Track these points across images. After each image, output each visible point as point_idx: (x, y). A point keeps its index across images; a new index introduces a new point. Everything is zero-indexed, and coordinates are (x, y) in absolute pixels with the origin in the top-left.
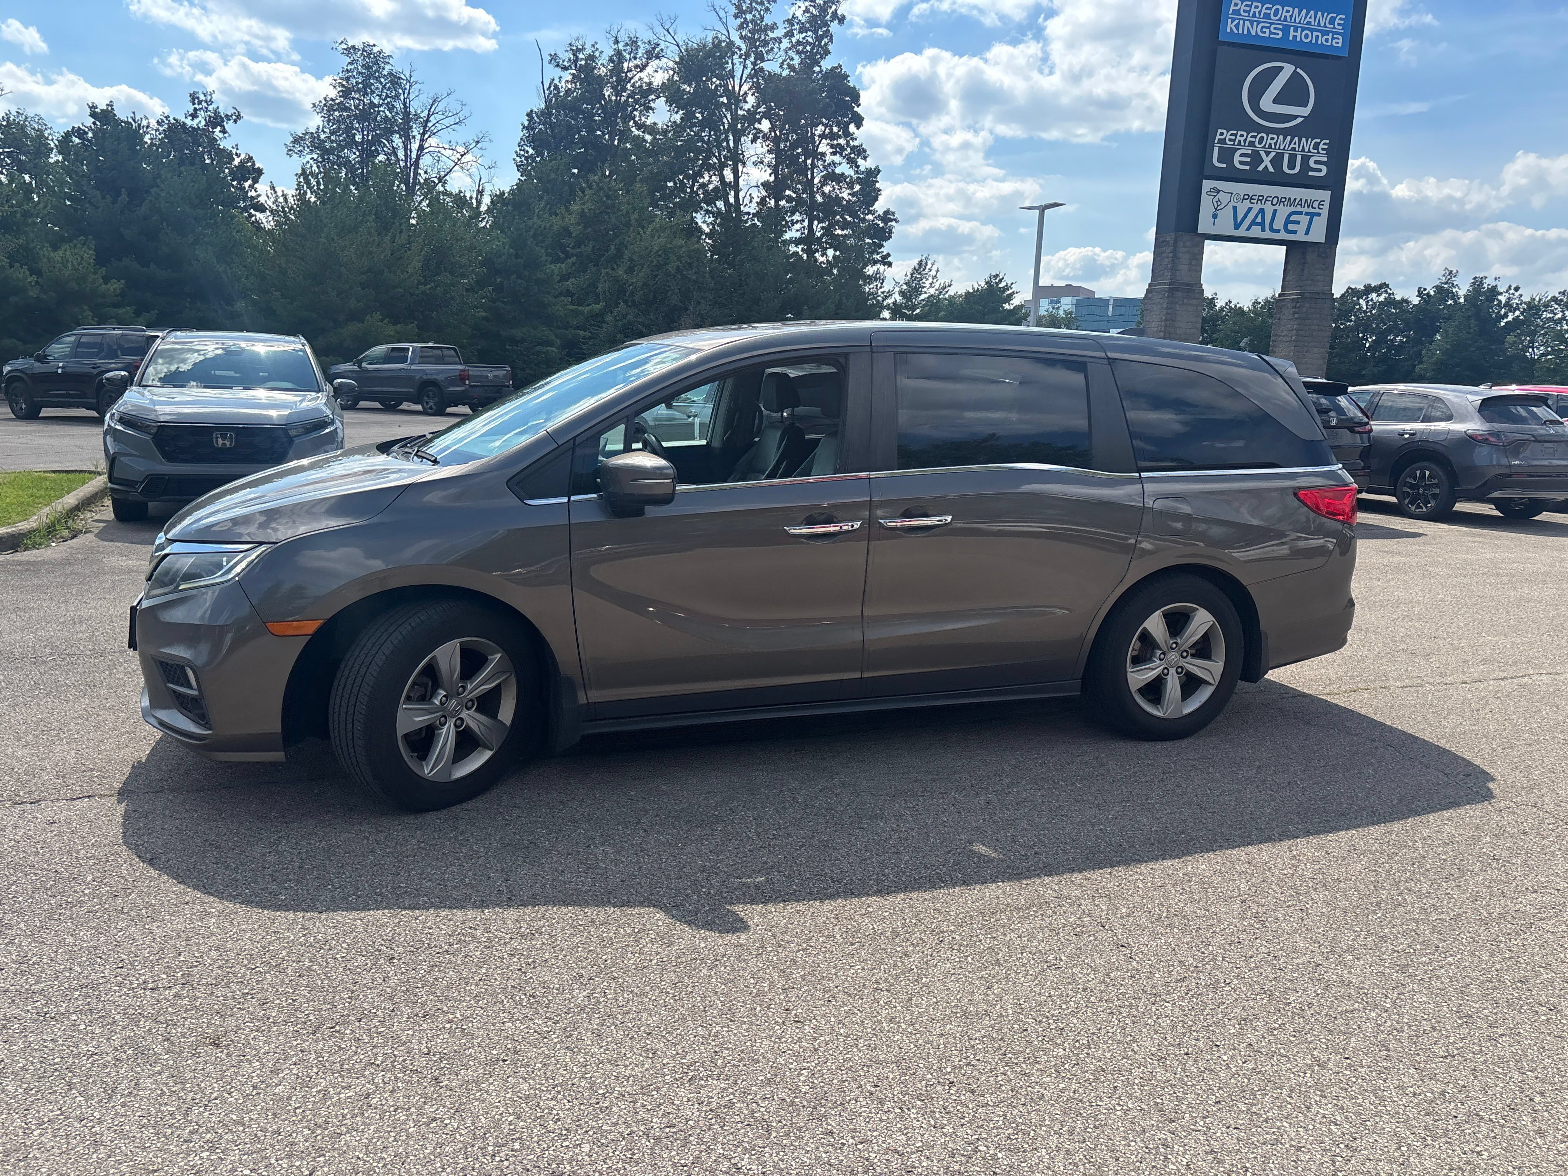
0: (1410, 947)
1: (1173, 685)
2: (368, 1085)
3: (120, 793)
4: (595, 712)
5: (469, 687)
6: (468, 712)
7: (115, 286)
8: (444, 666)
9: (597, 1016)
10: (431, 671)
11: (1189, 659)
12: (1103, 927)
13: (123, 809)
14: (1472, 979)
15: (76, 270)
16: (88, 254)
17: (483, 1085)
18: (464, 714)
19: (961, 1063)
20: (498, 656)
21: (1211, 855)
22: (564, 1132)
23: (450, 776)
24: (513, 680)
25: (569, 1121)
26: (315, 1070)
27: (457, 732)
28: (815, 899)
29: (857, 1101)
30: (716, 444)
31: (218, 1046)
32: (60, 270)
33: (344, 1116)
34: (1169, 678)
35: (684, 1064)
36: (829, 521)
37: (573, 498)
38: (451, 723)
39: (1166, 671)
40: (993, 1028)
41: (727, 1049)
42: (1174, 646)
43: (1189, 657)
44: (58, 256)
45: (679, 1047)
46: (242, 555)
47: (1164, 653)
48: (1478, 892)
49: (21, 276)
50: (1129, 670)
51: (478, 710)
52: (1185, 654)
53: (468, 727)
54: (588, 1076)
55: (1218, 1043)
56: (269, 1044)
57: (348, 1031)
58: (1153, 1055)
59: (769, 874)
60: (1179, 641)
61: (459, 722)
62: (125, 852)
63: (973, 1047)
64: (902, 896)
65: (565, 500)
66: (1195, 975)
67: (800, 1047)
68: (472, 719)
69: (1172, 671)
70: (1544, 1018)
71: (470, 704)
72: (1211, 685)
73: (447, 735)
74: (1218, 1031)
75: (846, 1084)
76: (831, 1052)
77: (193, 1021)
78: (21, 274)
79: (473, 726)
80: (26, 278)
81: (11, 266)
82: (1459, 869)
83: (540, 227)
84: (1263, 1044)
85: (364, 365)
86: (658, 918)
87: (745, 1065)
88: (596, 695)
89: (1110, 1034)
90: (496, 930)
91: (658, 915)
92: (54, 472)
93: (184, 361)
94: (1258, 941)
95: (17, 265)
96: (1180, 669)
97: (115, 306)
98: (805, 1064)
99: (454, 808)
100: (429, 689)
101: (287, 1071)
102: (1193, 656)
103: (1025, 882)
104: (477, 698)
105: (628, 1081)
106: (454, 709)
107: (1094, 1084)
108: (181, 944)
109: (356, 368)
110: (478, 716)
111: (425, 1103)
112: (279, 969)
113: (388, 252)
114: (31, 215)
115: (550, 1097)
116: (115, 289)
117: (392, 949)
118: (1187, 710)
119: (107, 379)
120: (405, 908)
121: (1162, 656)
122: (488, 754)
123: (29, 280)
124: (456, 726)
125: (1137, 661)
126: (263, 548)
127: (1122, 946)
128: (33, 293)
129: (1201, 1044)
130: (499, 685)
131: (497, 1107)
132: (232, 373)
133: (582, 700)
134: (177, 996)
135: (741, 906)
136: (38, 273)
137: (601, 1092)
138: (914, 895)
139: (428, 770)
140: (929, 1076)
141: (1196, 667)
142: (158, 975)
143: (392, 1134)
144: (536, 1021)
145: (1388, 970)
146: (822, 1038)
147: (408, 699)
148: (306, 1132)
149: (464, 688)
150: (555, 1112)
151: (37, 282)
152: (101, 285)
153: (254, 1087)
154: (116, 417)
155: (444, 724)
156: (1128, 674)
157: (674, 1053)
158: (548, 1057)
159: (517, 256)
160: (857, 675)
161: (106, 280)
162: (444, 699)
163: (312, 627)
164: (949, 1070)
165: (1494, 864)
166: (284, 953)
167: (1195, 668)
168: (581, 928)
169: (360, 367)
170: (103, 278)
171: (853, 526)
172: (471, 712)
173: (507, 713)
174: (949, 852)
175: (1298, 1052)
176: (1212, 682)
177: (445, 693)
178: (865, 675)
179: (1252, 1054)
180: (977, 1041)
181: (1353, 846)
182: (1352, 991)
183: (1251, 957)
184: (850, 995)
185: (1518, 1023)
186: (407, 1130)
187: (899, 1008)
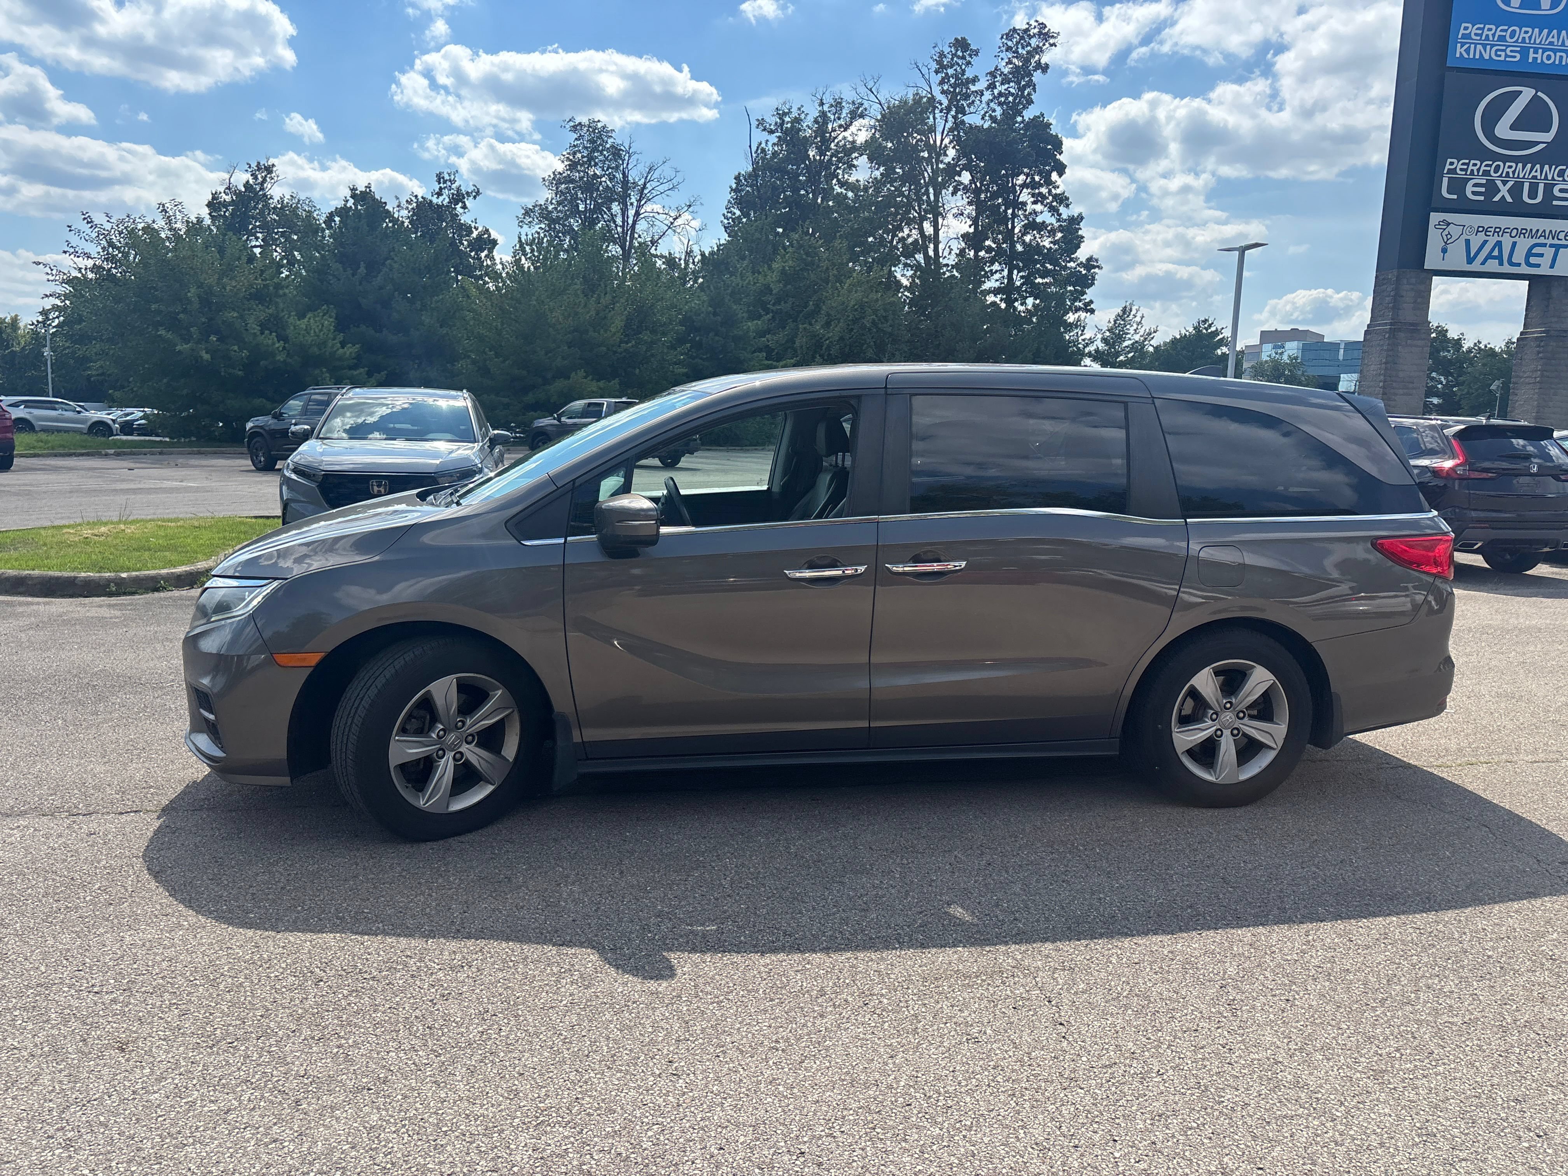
0: (1398, 1050)
1: (1227, 748)
2: (233, 1101)
3: (163, 810)
4: (588, 751)
5: (469, 722)
6: (468, 746)
7: (350, 350)
8: (439, 701)
9: (480, 1052)
10: (427, 703)
12: (1049, 1002)
13: (158, 825)
14: (1456, 1093)
15: (318, 336)
16: (329, 322)
17: (337, 1112)
18: (464, 748)
19: (823, 1133)
20: (500, 692)
21: (1211, 933)
22: (389, 1166)
23: (448, 807)
24: (516, 717)
25: (399, 1155)
26: (195, 1082)
27: (455, 765)
28: (757, 952)
29: (693, 1163)
30: (776, 489)
31: (123, 1050)
32: (304, 336)
33: (197, 1128)
34: (1223, 740)
35: (539, 1108)
36: (833, 565)
37: (569, 538)
38: (450, 755)
39: (1219, 733)
40: (875, 1099)
41: (590, 1096)
42: (1228, 705)
43: (1246, 719)
44: (303, 323)
45: (544, 1090)
46: (259, 590)
47: (1216, 713)
48: (1512, 995)
49: (270, 342)
50: (1175, 729)
51: (478, 745)
52: (1241, 715)
53: (467, 760)
54: (440, 1112)
55: (1117, 1138)
56: (168, 1053)
57: (243, 1048)
58: (1037, 1144)
59: (723, 924)
60: (1234, 701)
61: (458, 756)
62: (139, 863)
63: (844, 1117)
64: (849, 955)
65: (562, 541)
66: (1128, 1061)
67: (664, 1101)
68: (473, 754)
69: (1227, 733)
70: (1526, 1145)
71: (470, 738)
72: (1274, 749)
73: (446, 769)
74: (1123, 1125)
75: (691, 1144)
76: (693, 1109)
77: (115, 1025)
78: (270, 340)
79: (474, 760)
80: (274, 344)
81: (262, 333)
82: (1502, 968)
83: (738, 285)
84: (1170, 1143)
85: (563, 419)
86: (589, 959)
87: (599, 1115)
88: (591, 734)
89: (1000, 1117)
90: (430, 960)
91: (592, 957)
92: (256, 517)
93: (371, 414)
94: (1219, 1030)
95: (267, 332)
96: (1236, 732)
97: (351, 368)
98: (660, 1119)
99: (451, 840)
100: (427, 722)
101: (170, 1080)
102: (1252, 717)
103: (987, 949)
104: (478, 733)
105: (476, 1120)
106: (453, 743)
107: (955, 1169)
108: (141, 953)
109: (556, 422)
110: (478, 750)
111: (275, 1124)
112: (214, 983)
113: (593, 313)
114: (282, 288)
115: (394, 1129)
116: (351, 353)
117: (324, 971)
118: (1244, 776)
119: (293, 433)
120: (356, 933)
121: (1214, 716)
122: (490, 788)
123: (277, 345)
124: (454, 759)
125: (1185, 720)
126: (276, 584)
127: (1061, 1024)
128: (281, 357)
129: (1097, 1137)
130: (502, 720)
131: (339, 1135)
132: (409, 426)
133: (576, 738)
134: (114, 1001)
135: (678, 953)
136: (285, 339)
137: (444, 1129)
138: (861, 955)
139: (423, 802)
140: (783, 1144)
141: (1255, 729)
142: (107, 981)
143: (231, 1150)
144: (420, 1053)
145: (1358, 1075)
146: (691, 1094)
147: (403, 731)
148: (157, 1139)
149: (464, 723)
150: (390, 1145)
151: (284, 348)
152: (338, 349)
153: (134, 1092)
154: (291, 467)
155: (442, 757)
156: (1174, 735)
157: (536, 1095)
158: (413, 1089)
159: (715, 314)
160: (864, 724)
161: (343, 345)
162: (442, 733)
163: (314, 659)
164: (805, 1139)
165: (1548, 965)
166: (226, 968)
167: (1253, 731)
168: (511, 964)
169: (559, 420)
170: (341, 343)
171: (857, 570)
172: (471, 747)
173: (510, 750)
174: (921, 913)
175: (1205, 1157)
176: (1274, 746)
177: (442, 727)
178: (873, 725)
179: (1150, 1154)
180: (851, 1112)
181: (1385, 934)
182: (1303, 1095)
183: (1202, 1048)
184: (742, 1052)
185: (1489, 1148)
186: (246, 1148)
187: (786, 1070)
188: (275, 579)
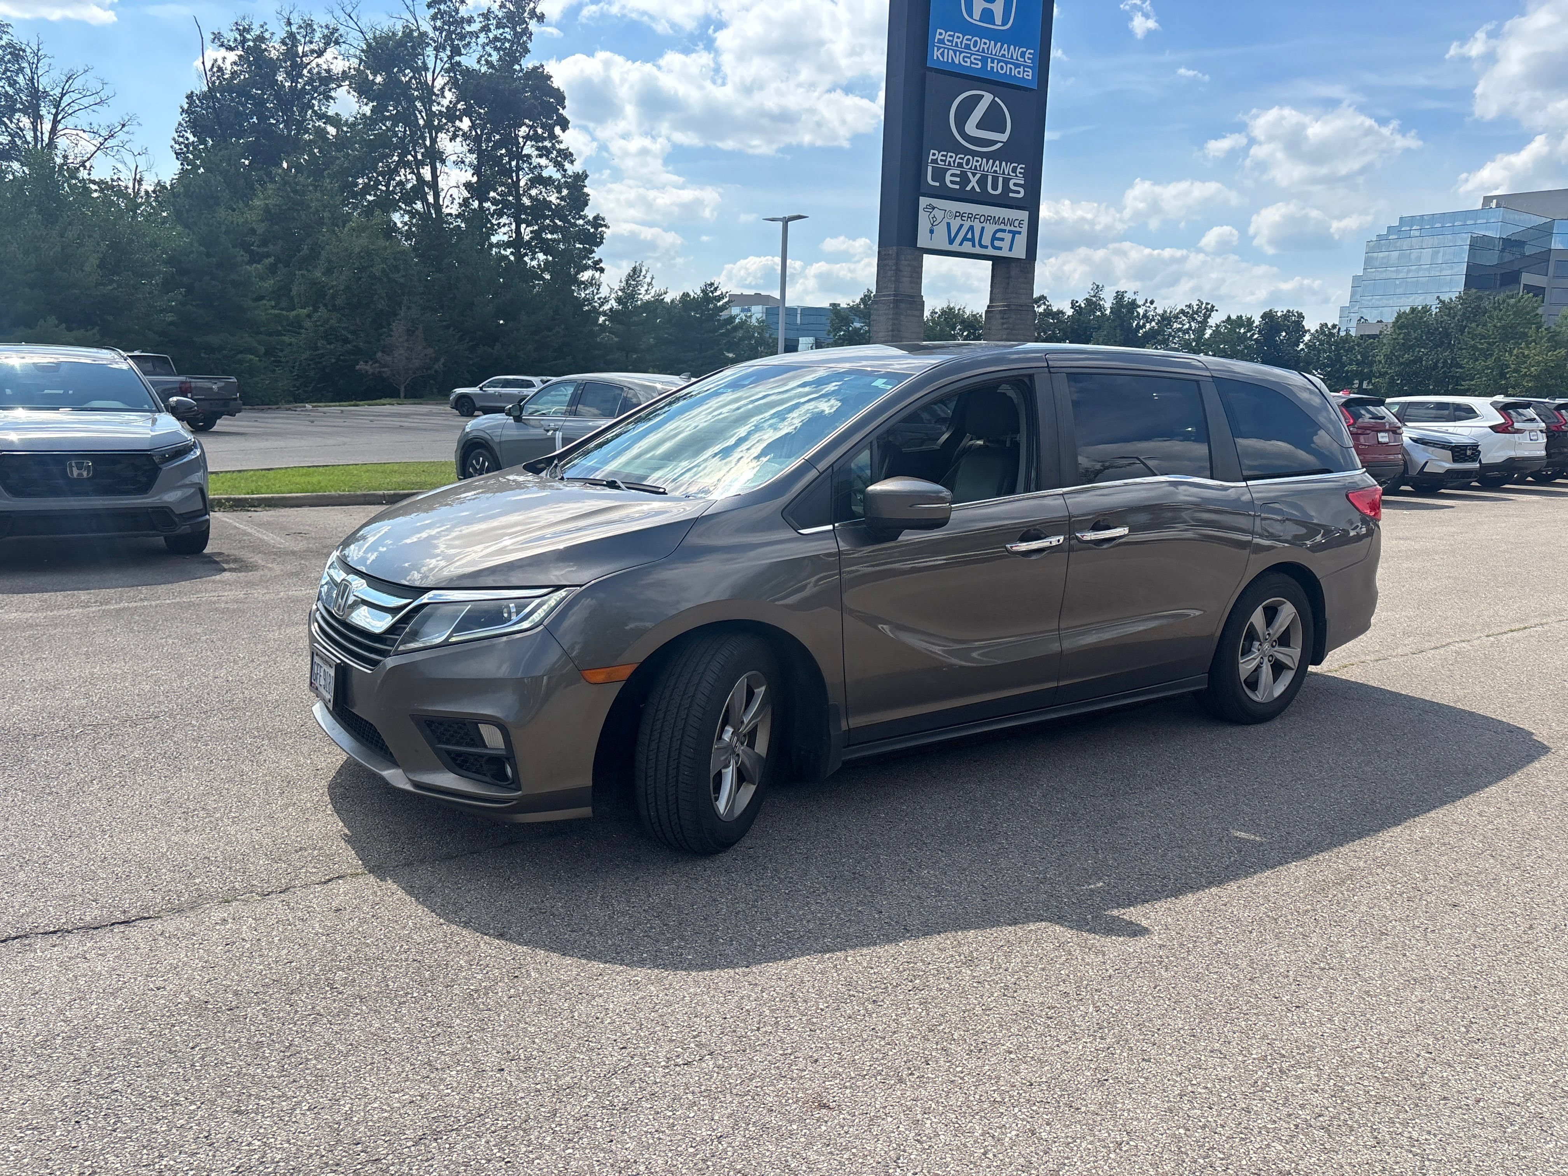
1: (1267, 672)
4: (853, 737)
5: (746, 722)
6: (742, 748)
8: (737, 703)
11: (1277, 648)
13: (396, 886)
18: (741, 750)
20: (764, 689)
23: (734, 813)
24: (770, 711)
27: (736, 769)
28: (1169, 897)
34: (1264, 666)
36: (1042, 537)
37: (836, 525)
38: (733, 759)
39: (1262, 660)
42: (1268, 636)
43: (1277, 646)
46: (538, 601)
47: (1261, 644)
50: (1240, 661)
51: (748, 745)
52: (1275, 644)
53: (743, 762)
60: (1271, 632)
61: (738, 758)
64: (1234, 884)
65: (830, 527)
68: (745, 754)
69: (1266, 660)
71: (745, 738)
72: (1292, 668)
73: (733, 773)
79: (746, 760)
86: (1060, 931)
88: (857, 721)
91: (1057, 928)
96: (1271, 658)
101: (928, 1121)
102: (1280, 644)
103: (1311, 859)
104: (748, 732)
106: (735, 746)
110: (748, 752)
113: (58, 248)
118: (1277, 693)
121: (1260, 647)
122: (753, 789)
124: (735, 762)
125: (1245, 652)
126: (562, 593)
130: (762, 718)
133: (844, 726)
139: (722, 810)
149: (743, 723)
155: (730, 764)
156: (1240, 665)
160: (1054, 684)
162: (730, 736)
163: (626, 671)
167: (1282, 655)
171: (1059, 541)
172: (745, 747)
173: (762, 745)
177: (733, 730)
178: (1061, 684)
181: (1507, 799)
188: (558, 588)
